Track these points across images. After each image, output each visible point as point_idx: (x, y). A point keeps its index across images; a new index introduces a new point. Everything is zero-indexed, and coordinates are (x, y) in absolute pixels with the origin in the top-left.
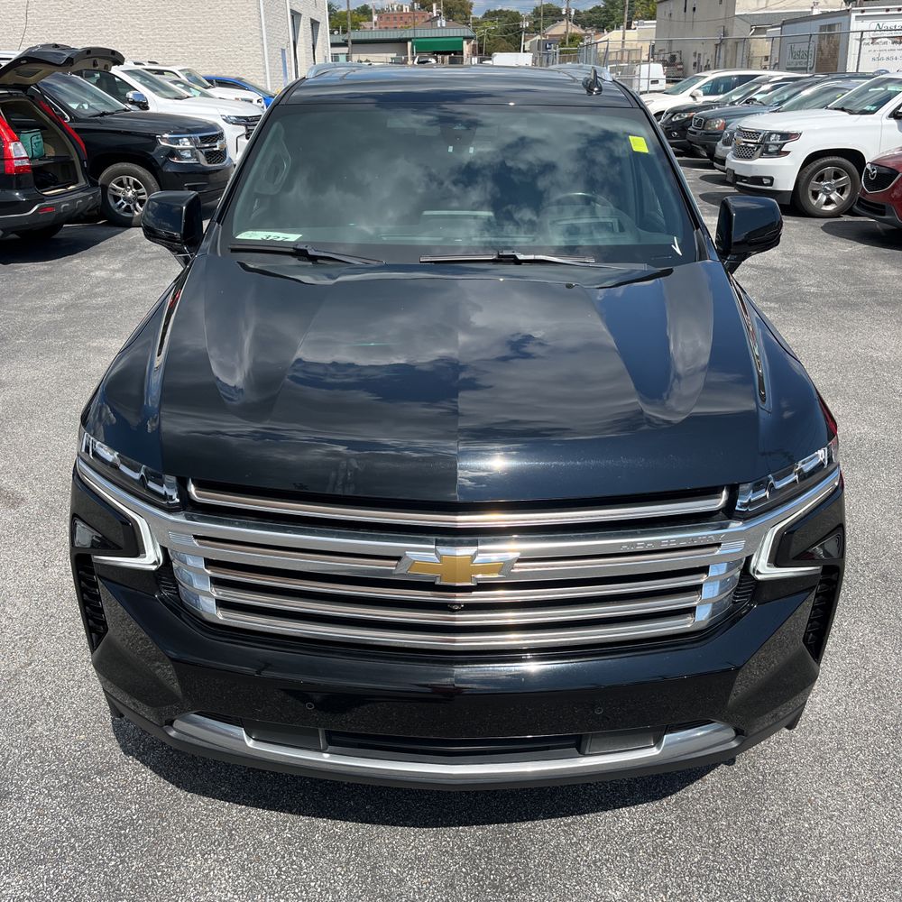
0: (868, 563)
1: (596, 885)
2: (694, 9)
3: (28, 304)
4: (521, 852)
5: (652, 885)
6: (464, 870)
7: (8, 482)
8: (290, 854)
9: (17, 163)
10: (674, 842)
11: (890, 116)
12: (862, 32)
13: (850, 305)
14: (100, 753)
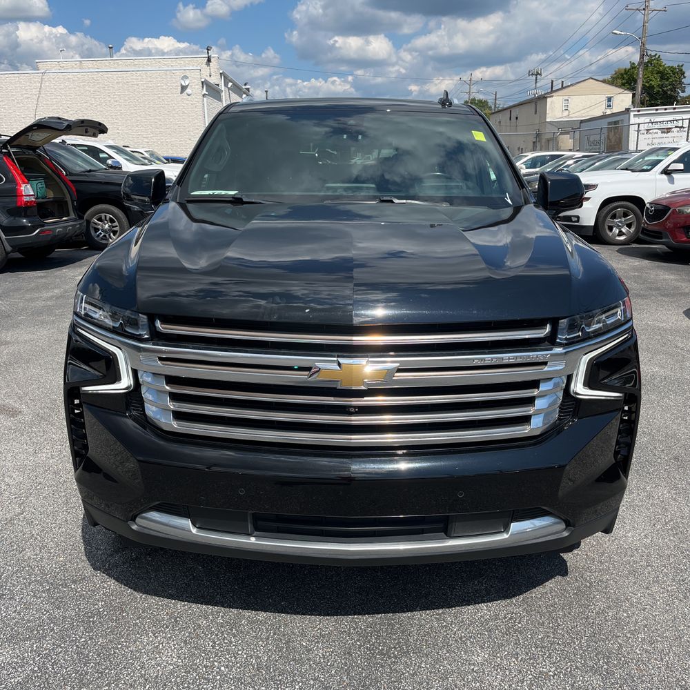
0: (663, 450)
1: (462, 653)
2: (517, 118)
3: (28, 296)
4: (403, 632)
5: (506, 653)
6: (358, 643)
7: (10, 402)
8: (222, 633)
9: (26, 199)
10: (522, 625)
11: (662, 173)
12: (639, 124)
13: (640, 296)
14: (75, 569)
